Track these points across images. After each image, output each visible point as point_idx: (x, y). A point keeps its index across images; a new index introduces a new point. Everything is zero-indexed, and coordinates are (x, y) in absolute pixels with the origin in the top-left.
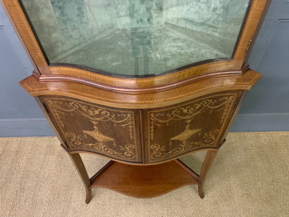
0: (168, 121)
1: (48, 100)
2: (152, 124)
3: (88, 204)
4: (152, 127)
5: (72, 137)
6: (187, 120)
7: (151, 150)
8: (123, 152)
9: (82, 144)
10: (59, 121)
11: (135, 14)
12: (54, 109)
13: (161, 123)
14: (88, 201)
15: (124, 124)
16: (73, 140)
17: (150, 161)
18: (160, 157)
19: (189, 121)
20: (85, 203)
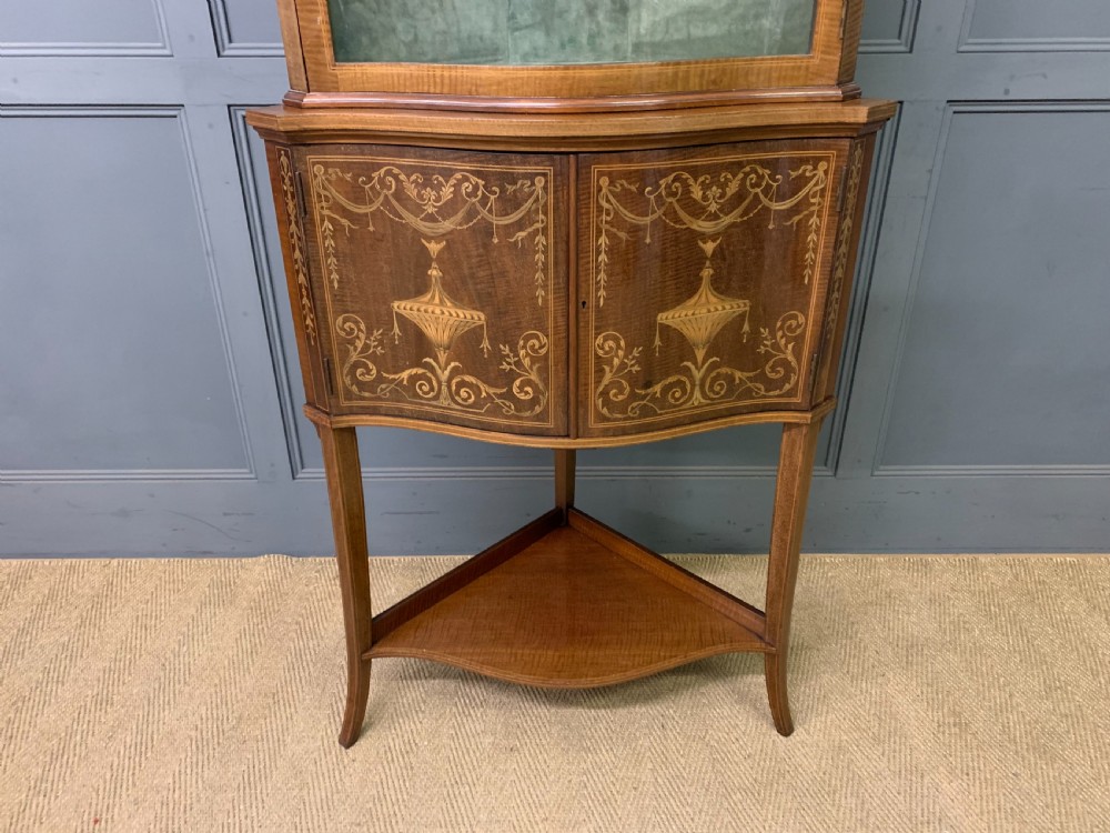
0: (648, 220)
1: (314, 164)
2: (605, 227)
3: (347, 747)
4: (603, 240)
5: (352, 342)
6: (704, 237)
7: (598, 357)
8: (509, 377)
9: (379, 379)
10: (327, 256)
11: (557, 22)
12: (324, 204)
13: (632, 223)
14: (352, 733)
15: (521, 230)
16: (354, 357)
17: (592, 424)
18: (623, 407)
19: (709, 247)
20: (337, 743)
